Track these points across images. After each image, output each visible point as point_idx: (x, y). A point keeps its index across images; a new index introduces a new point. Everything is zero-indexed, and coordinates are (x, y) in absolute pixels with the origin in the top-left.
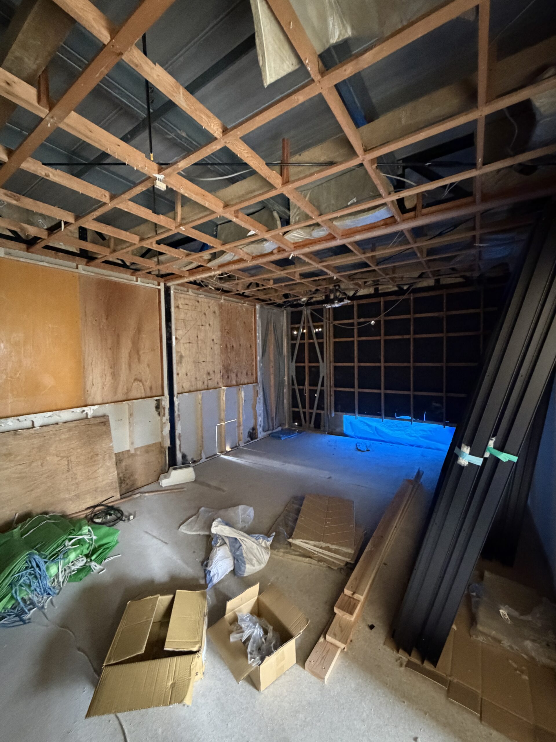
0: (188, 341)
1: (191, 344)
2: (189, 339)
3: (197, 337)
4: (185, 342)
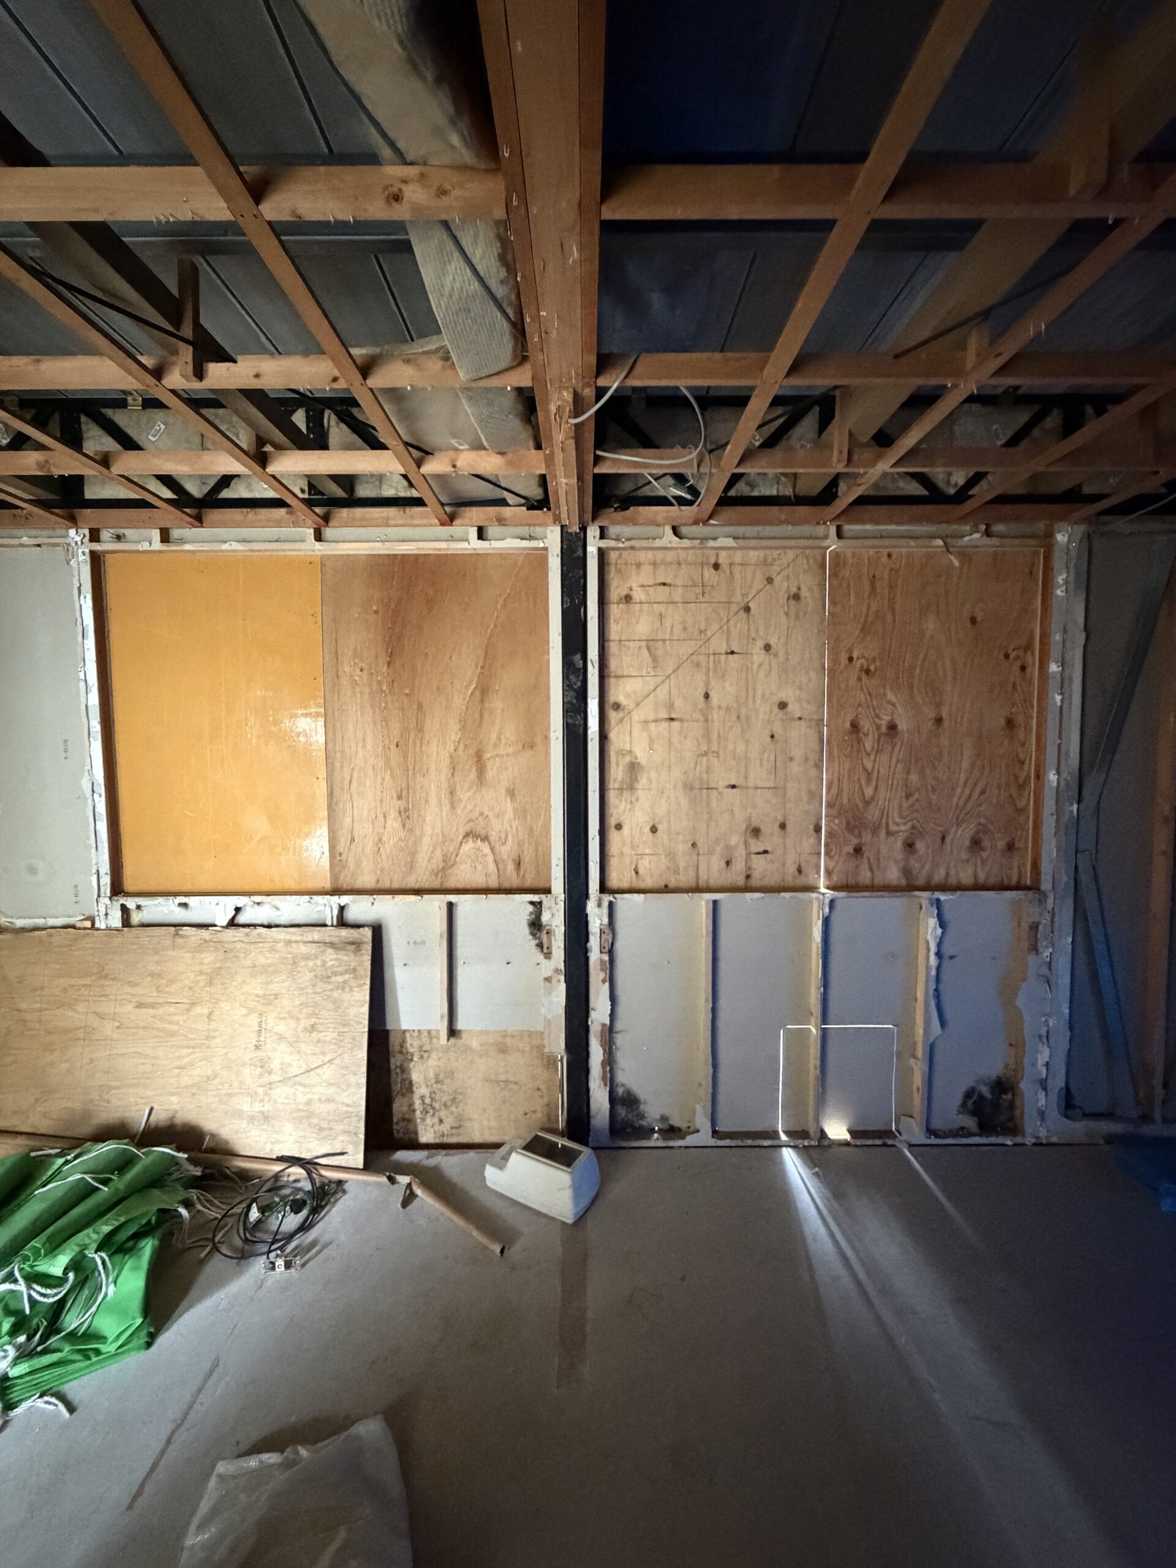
0: (666, 716)
1: (675, 724)
2: (671, 706)
3: (707, 696)
4: (651, 717)
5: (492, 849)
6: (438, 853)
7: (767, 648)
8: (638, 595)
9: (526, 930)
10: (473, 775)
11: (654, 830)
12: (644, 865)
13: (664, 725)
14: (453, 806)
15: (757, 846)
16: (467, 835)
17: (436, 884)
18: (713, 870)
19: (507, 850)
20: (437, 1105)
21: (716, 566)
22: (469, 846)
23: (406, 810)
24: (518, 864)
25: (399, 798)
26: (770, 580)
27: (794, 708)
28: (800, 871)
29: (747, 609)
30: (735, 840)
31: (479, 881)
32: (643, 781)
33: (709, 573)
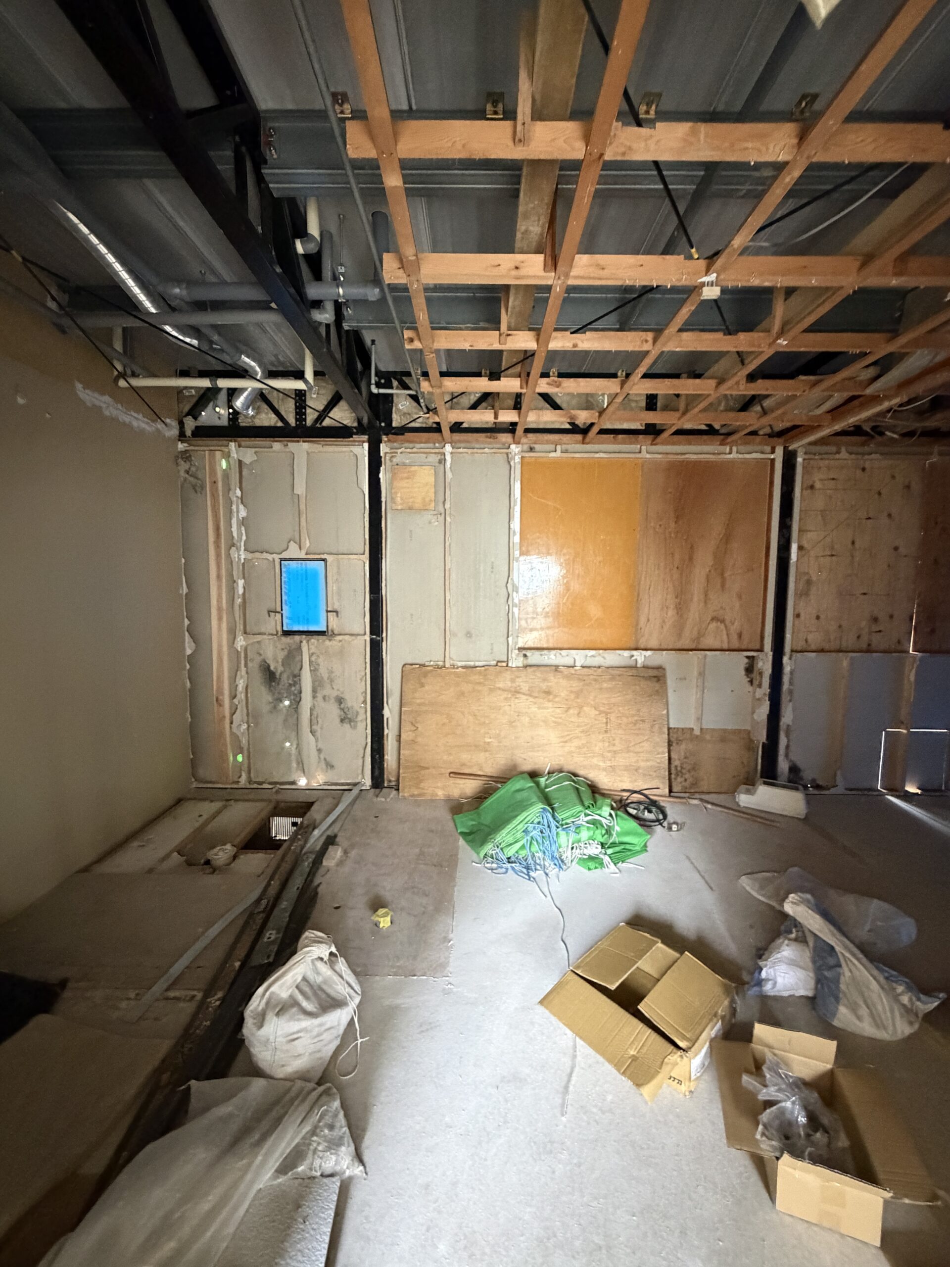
0: (829, 553)
1: (834, 558)
2: (832, 548)
3: (853, 543)
4: (821, 554)
5: (726, 627)
6: (696, 629)
7: (889, 515)
8: (818, 485)
9: (743, 672)
10: (719, 586)
11: (818, 618)
12: (810, 637)
13: (828, 558)
14: (705, 602)
15: (875, 628)
16: (713, 619)
17: (693, 647)
18: (849, 641)
19: (735, 628)
20: (684, 771)
21: (864, 469)
22: (713, 625)
23: (680, 603)
24: (740, 635)
25: (677, 597)
26: (893, 477)
27: (902, 550)
28: (899, 642)
29: (880, 494)
30: (864, 624)
31: (717, 645)
32: (813, 590)
33: (859, 472)
